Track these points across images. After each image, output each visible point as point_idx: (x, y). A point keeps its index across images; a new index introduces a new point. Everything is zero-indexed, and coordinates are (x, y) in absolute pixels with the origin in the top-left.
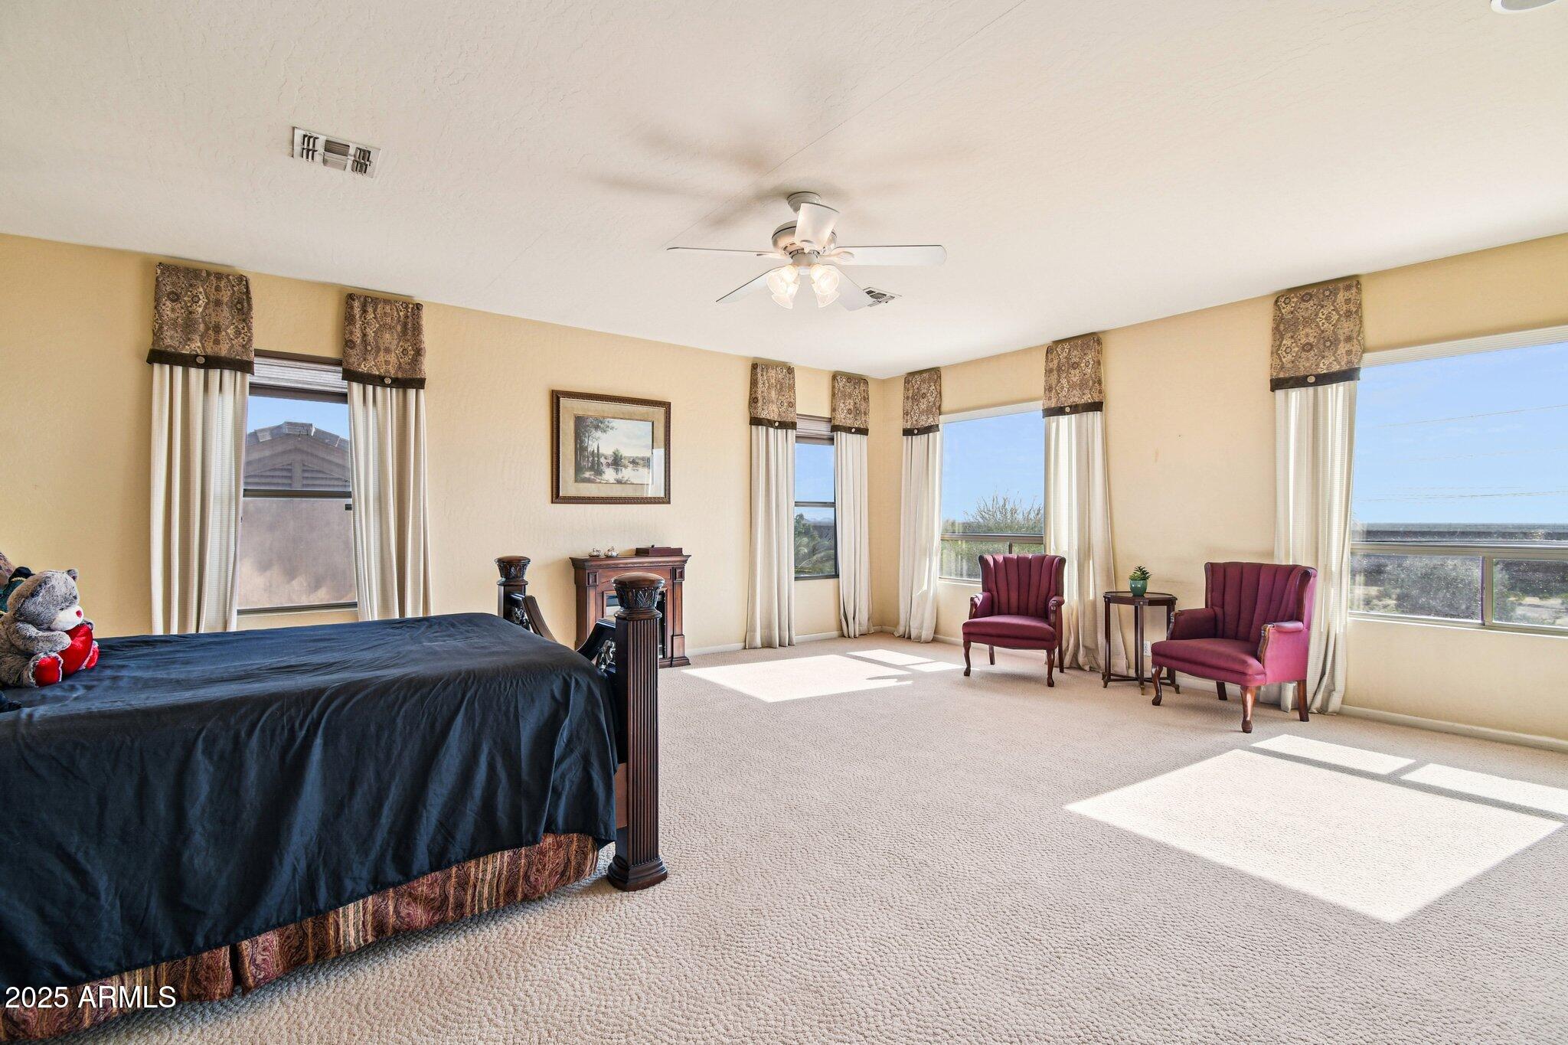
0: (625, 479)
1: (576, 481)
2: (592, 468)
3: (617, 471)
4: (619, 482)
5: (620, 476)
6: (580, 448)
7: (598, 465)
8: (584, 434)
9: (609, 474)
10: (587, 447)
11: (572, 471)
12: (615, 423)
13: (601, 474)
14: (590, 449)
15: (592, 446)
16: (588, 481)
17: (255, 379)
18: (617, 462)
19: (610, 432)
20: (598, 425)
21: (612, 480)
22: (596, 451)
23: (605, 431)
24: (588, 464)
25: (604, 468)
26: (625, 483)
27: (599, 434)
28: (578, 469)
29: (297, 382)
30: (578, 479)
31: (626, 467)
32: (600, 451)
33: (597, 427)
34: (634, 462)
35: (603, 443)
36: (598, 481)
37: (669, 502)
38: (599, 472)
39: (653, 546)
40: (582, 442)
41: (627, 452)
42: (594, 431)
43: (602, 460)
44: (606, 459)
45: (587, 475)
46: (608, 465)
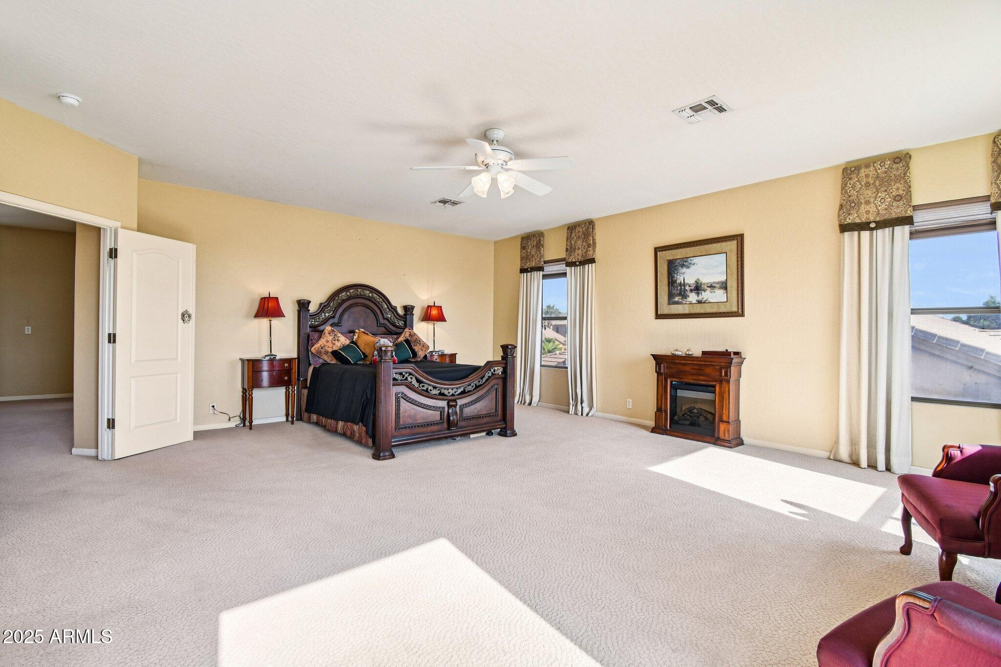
0: (704, 300)
1: (669, 304)
2: (680, 294)
3: (698, 294)
4: (699, 302)
5: (700, 298)
6: (671, 282)
7: (684, 291)
8: (674, 272)
9: (693, 297)
10: (676, 280)
11: (666, 298)
12: (696, 260)
13: (686, 298)
14: (678, 281)
15: (680, 279)
16: (677, 303)
17: (545, 273)
18: (698, 288)
19: (692, 267)
20: (683, 264)
21: (694, 301)
22: (682, 282)
23: (688, 267)
24: (676, 291)
25: (688, 293)
26: (704, 303)
27: (684, 270)
28: (671, 296)
29: (556, 271)
30: (671, 302)
31: (705, 291)
32: (686, 282)
33: (683, 266)
34: (712, 287)
35: (687, 276)
36: (684, 302)
37: (742, 315)
38: (685, 296)
39: (727, 350)
40: (673, 277)
41: (705, 280)
42: (681, 269)
43: (687, 288)
44: (689, 286)
45: (677, 299)
46: (691, 291)
